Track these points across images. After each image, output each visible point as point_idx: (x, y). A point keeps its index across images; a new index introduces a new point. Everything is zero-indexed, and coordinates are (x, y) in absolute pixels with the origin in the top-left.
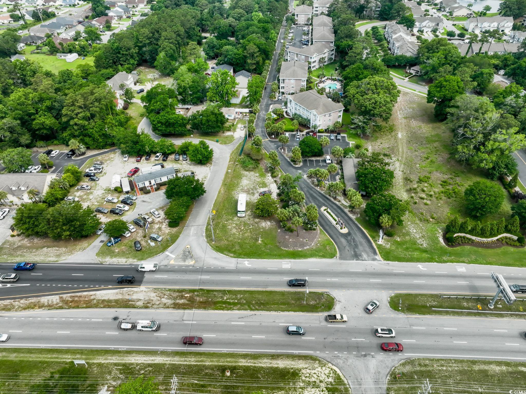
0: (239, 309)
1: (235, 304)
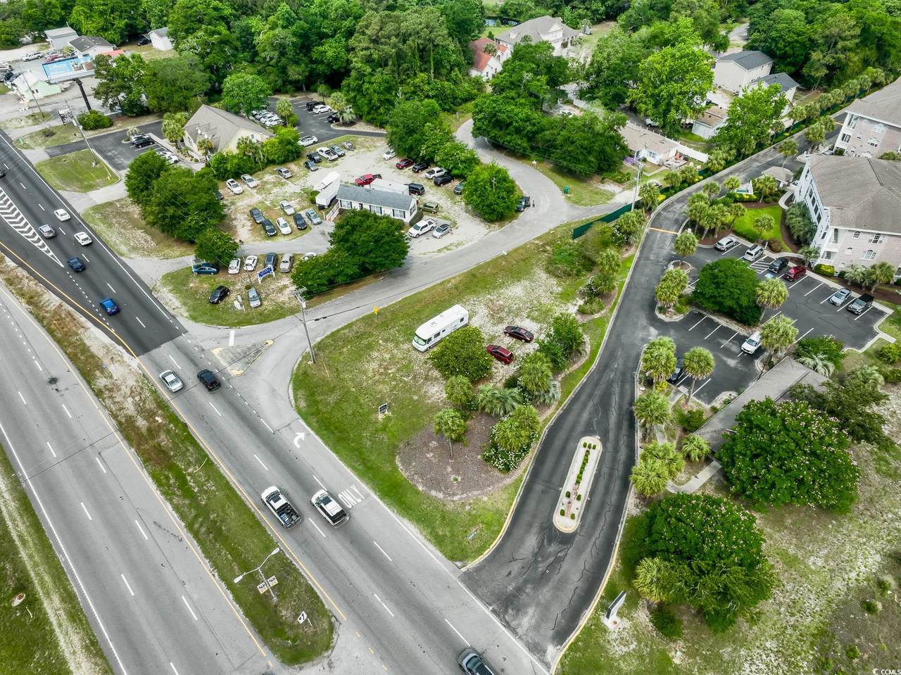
0: (176, 508)
1: (187, 493)
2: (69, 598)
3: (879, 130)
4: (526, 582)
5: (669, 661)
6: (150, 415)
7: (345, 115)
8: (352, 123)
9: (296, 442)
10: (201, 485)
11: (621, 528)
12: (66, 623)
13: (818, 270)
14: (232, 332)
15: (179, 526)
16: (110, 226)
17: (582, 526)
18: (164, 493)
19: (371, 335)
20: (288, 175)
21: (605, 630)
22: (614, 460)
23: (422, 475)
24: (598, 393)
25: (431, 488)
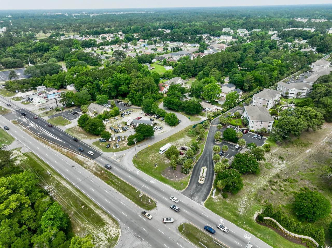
0: (113, 187)
1: (115, 184)
2: (95, 205)
3: (261, 100)
4: (195, 192)
5: (226, 202)
6: (100, 171)
7: (129, 104)
8: (130, 106)
9: (137, 173)
10: (118, 183)
11: (213, 182)
12: (96, 209)
13: (251, 131)
14: (115, 153)
15: (116, 190)
16: (74, 133)
17: (205, 182)
18: (109, 185)
19: (148, 152)
20: (117, 119)
21: (213, 198)
22: (210, 170)
23: (168, 176)
24: (204, 159)
25: (170, 179)
